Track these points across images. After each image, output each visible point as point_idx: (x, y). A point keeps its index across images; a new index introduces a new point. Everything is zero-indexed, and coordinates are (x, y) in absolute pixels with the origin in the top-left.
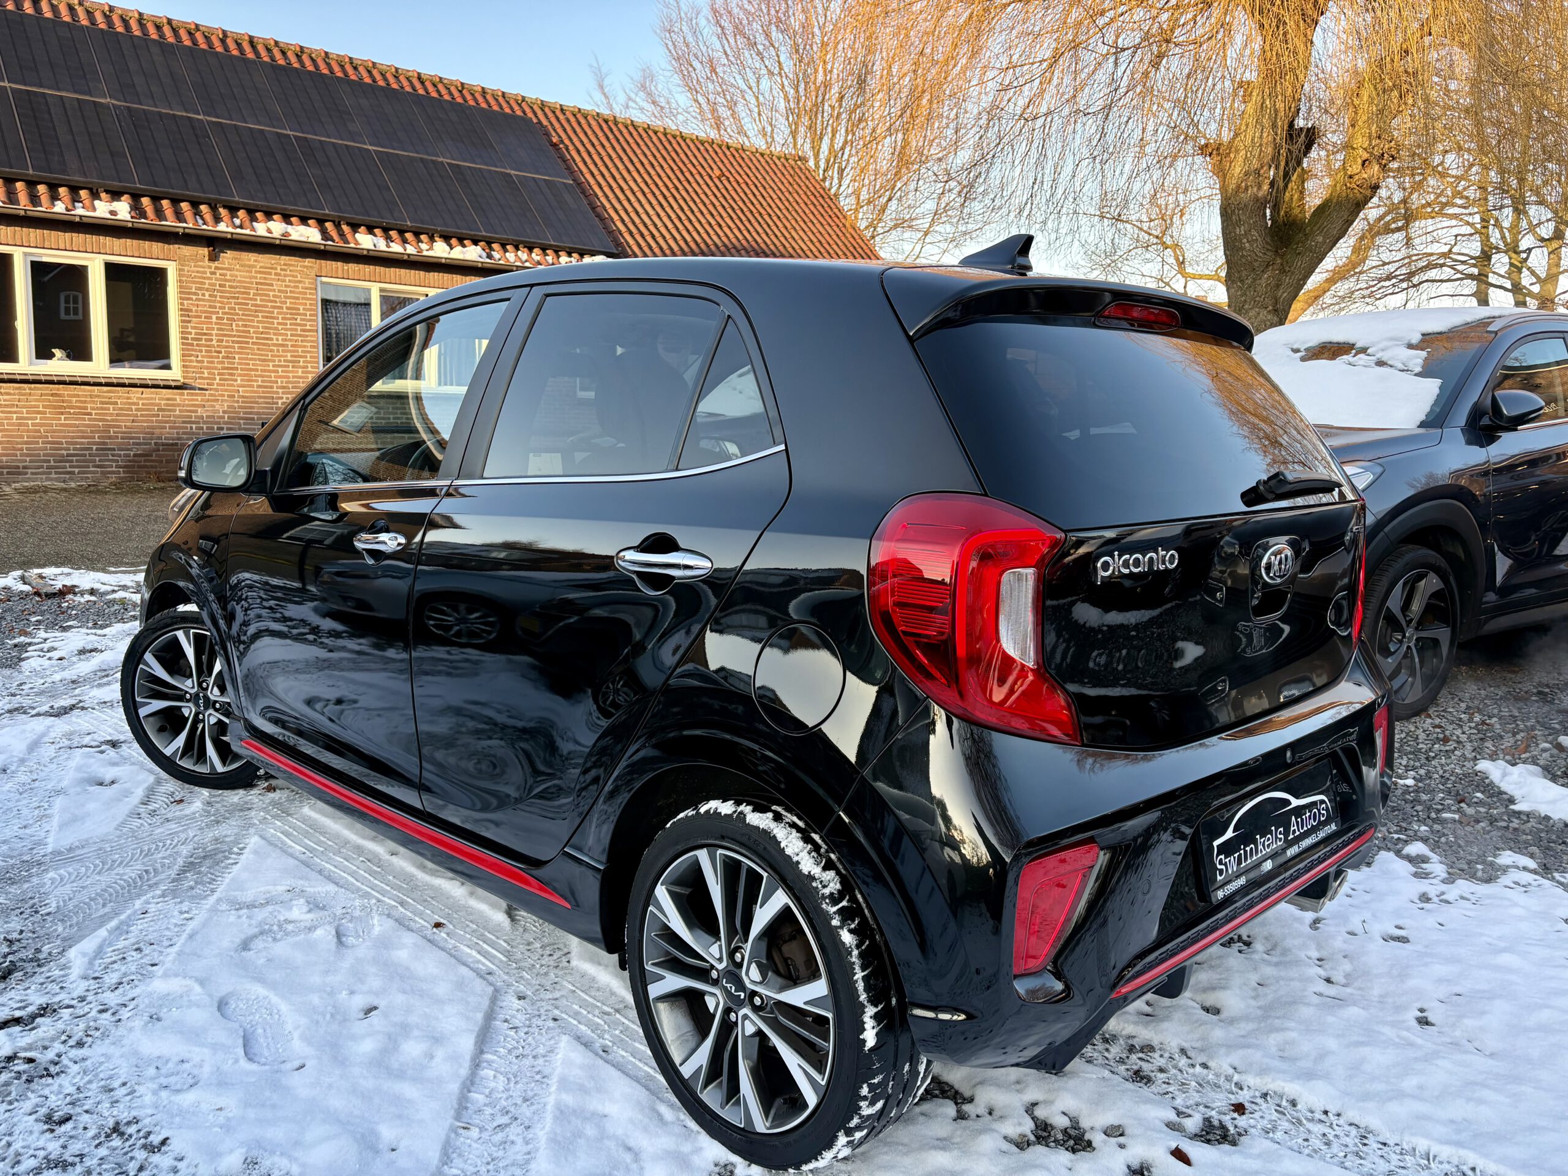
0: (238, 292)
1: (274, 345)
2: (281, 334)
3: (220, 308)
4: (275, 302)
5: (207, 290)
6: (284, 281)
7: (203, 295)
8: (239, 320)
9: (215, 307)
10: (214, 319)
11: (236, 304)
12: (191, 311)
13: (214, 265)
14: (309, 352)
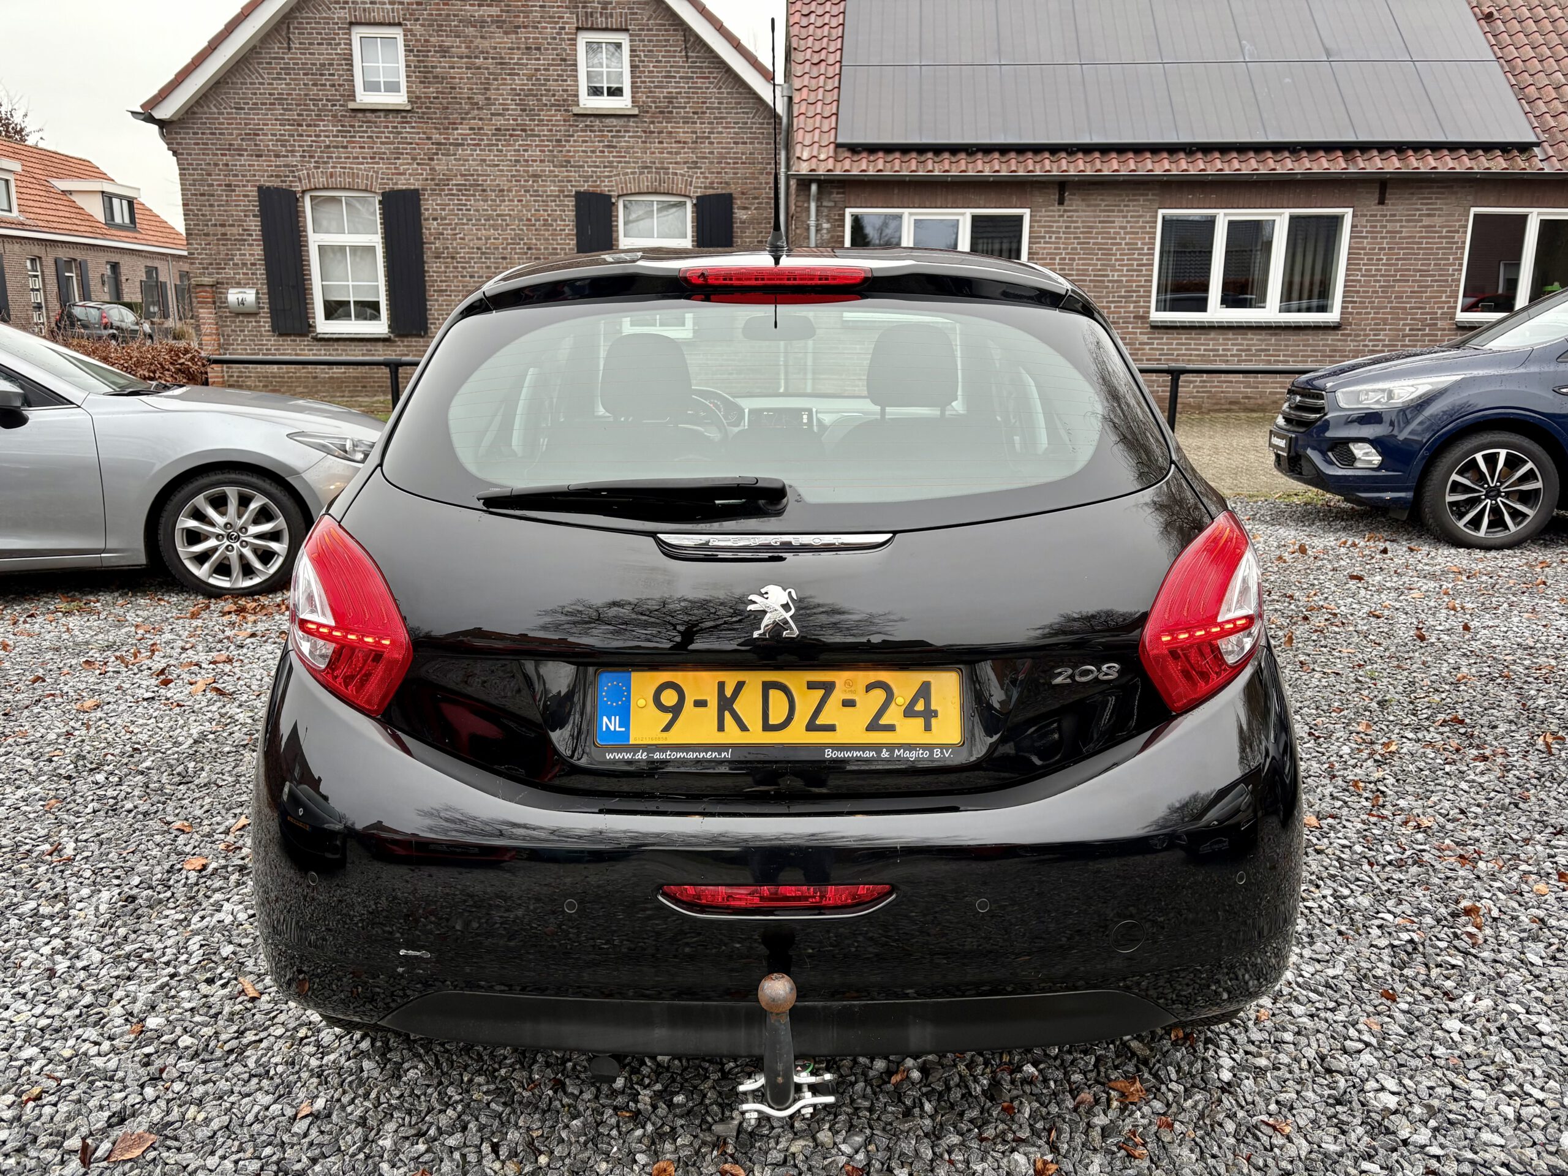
0: (1082, 233)
1: (1109, 281)
2: (1118, 270)
3: (1064, 249)
4: (1115, 238)
5: (1053, 232)
6: (1126, 217)
7: (1050, 238)
8: (1079, 259)
9: (1059, 248)
10: (1057, 261)
11: (1079, 243)
12: (1038, 254)
13: (1062, 208)
14: (1142, 286)
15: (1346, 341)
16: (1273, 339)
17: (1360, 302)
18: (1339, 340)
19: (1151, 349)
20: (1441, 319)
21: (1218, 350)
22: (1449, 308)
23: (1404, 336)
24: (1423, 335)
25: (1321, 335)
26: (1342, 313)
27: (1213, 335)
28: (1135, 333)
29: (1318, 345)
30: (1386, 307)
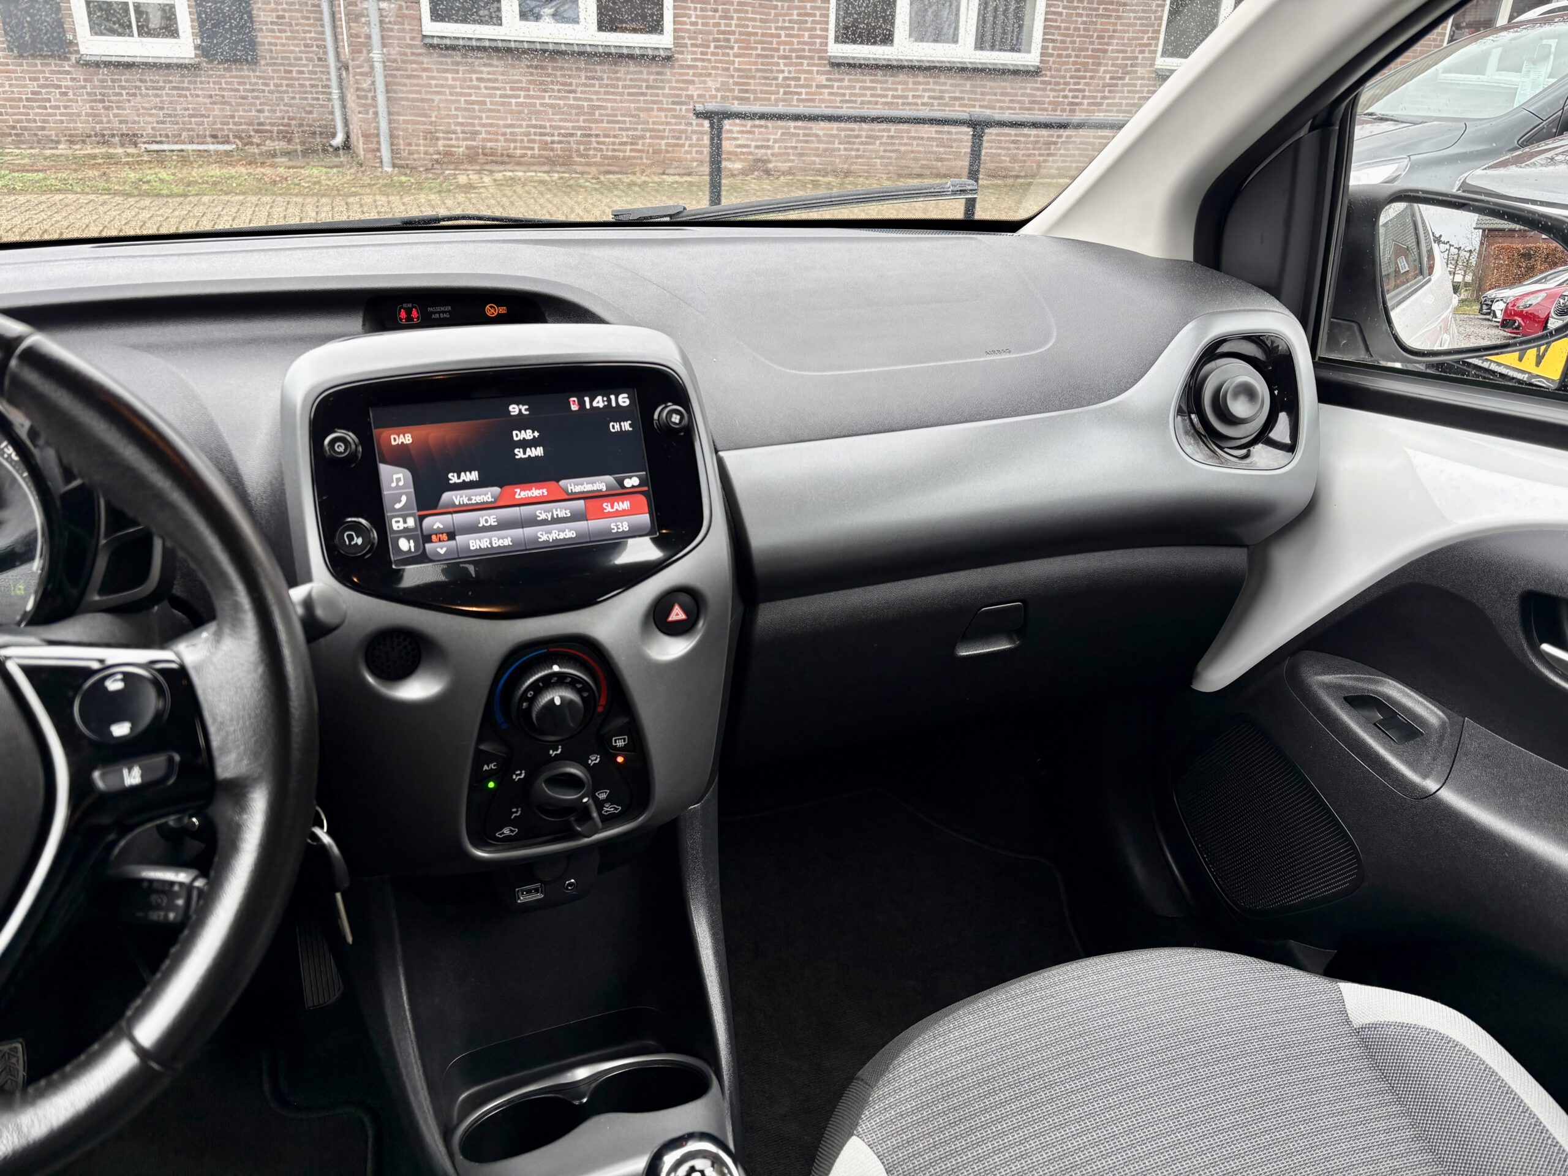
15: (1044, 90)
16: (968, 83)
17: (1063, 42)
18: (1038, 89)
19: (831, 94)
20: (1144, 66)
21: (906, 97)
22: (1150, 52)
23: (1104, 86)
24: (1124, 85)
25: (1018, 82)
26: (1042, 55)
27: (902, 77)
28: (810, 72)
29: (1016, 95)
30: (1087, 49)
